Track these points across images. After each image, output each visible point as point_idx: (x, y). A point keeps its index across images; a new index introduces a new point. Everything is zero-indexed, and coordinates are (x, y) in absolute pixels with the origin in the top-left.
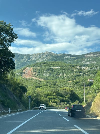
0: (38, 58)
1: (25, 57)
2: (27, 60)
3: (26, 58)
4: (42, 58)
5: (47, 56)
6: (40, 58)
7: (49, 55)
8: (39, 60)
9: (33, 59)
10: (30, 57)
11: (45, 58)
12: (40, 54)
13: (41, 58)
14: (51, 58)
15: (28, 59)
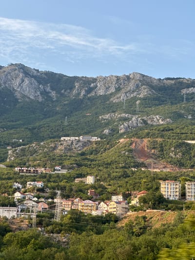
0: (113, 90)
1: (77, 85)
2: (83, 93)
3: (81, 88)
4: (126, 93)
5: (137, 86)
6: (118, 90)
7: (144, 85)
8: (118, 96)
9: (101, 92)
10: (92, 85)
11: (133, 92)
12: (118, 78)
13: (123, 91)
14: (150, 92)
15: (86, 91)
